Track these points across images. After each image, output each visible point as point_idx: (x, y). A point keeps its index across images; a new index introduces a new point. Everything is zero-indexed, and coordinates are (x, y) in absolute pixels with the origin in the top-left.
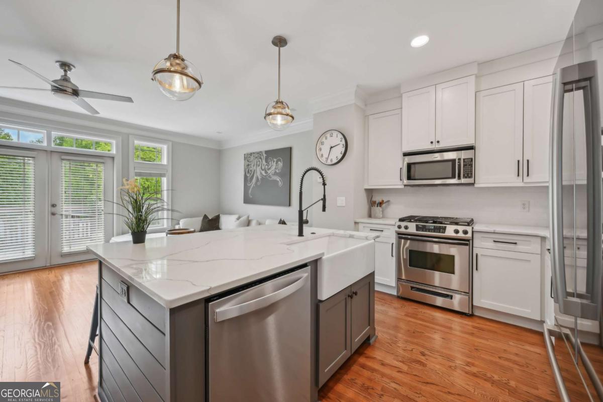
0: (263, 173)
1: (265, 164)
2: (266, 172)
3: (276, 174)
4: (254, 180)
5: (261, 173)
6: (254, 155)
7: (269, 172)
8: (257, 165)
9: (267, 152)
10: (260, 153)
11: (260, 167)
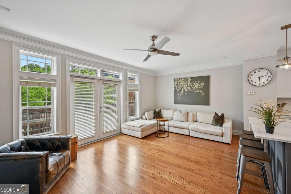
0: (189, 88)
1: (190, 84)
2: (191, 88)
3: (198, 89)
4: (182, 92)
5: (187, 89)
6: (182, 79)
7: (193, 88)
8: (184, 84)
9: (191, 78)
10: (186, 79)
11: (186, 85)
